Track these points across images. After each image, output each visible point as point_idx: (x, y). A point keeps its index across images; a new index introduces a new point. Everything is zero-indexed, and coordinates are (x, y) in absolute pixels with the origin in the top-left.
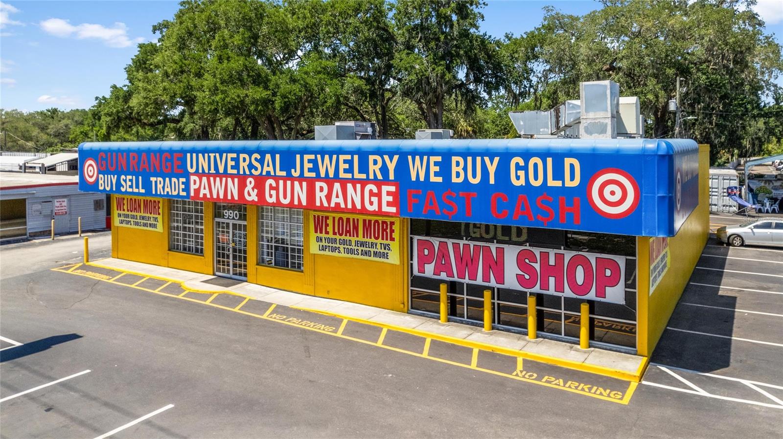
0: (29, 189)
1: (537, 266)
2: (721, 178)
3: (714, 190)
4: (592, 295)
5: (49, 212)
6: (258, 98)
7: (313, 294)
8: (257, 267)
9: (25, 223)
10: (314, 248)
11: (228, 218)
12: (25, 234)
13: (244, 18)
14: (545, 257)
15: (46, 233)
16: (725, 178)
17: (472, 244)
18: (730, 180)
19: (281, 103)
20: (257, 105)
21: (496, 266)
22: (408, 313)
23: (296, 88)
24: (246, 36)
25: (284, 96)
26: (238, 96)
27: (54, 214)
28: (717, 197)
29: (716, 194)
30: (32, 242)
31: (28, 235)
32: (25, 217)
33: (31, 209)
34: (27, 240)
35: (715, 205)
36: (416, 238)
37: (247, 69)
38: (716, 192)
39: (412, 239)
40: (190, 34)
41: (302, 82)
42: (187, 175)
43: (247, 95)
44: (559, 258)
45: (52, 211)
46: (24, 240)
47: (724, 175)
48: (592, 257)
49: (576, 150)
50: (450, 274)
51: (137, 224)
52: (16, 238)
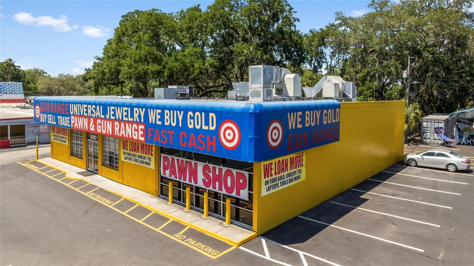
0: (26, 120)
1: (211, 175)
2: (433, 121)
3: (428, 129)
4: (234, 194)
5: (37, 132)
6: (154, 70)
7: (122, 183)
8: (102, 166)
9: (24, 138)
10: (122, 158)
11: (92, 140)
12: (25, 143)
13: (150, 25)
14: (214, 169)
15: (34, 143)
16: (435, 121)
17: (184, 160)
18: (439, 123)
19: (168, 73)
20: (154, 74)
21: (194, 174)
22: (158, 197)
23: (177, 64)
24: (151, 35)
25: (169, 69)
26: (143, 69)
27: (40, 133)
28: (430, 134)
29: (430, 131)
30: (27, 147)
31: (26, 143)
32: (24, 135)
33: (28, 130)
34: (25, 146)
35: (429, 139)
36: (163, 155)
37: (150, 54)
38: (430, 130)
39: (161, 155)
40: (124, 34)
41: (181, 61)
42: (70, 115)
43: (148, 69)
44: (220, 170)
45: (39, 131)
46: (23, 146)
47: (435, 120)
48: (234, 171)
49: (214, 108)
50: (176, 177)
51: (59, 140)
52: (20, 145)
